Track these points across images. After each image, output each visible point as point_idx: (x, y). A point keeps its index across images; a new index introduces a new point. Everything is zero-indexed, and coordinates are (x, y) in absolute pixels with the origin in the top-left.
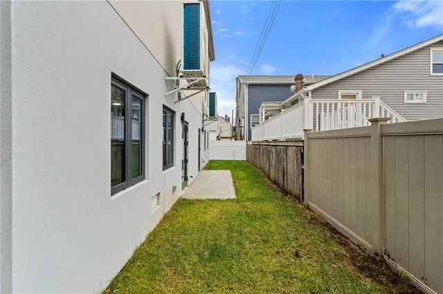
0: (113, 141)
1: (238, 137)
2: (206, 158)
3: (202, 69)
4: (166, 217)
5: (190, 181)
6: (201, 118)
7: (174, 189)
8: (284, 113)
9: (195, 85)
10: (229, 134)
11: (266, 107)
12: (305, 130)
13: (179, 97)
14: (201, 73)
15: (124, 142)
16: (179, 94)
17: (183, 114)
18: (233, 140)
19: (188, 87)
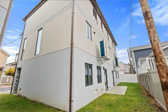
0: (85, 76)
1: (133, 73)
2: (117, 81)
3: (106, 56)
4: (99, 97)
5: (109, 89)
6: (113, 67)
7: (102, 90)
8: (143, 63)
9: (105, 59)
10: (128, 72)
11: (140, 60)
12: (148, 70)
13: (102, 63)
14: (106, 57)
15: (88, 76)
16: (102, 62)
17: (104, 67)
18: (131, 74)
19: (104, 60)
